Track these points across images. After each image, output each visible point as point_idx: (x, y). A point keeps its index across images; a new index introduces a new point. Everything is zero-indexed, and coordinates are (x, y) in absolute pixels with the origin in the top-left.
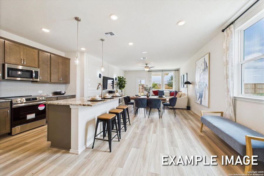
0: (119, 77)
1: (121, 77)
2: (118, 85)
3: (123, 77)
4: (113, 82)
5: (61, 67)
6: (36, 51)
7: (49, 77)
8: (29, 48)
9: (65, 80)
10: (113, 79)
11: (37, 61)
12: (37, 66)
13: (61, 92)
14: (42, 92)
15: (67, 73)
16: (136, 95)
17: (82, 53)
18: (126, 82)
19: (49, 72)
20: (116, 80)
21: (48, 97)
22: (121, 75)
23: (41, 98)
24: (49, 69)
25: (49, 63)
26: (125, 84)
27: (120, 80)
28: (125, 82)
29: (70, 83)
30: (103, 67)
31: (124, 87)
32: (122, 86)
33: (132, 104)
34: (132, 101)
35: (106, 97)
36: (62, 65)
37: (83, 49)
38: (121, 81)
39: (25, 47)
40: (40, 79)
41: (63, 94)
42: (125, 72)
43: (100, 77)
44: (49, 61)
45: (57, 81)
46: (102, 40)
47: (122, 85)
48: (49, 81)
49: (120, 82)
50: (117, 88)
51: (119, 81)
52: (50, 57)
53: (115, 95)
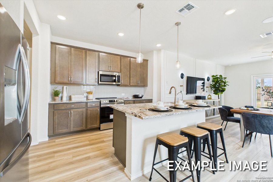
0: (213, 76)
1: (218, 76)
2: (212, 88)
3: (221, 76)
4: (203, 83)
5: (139, 69)
6: (119, 57)
7: (129, 80)
8: (114, 56)
9: (143, 82)
10: (203, 79)
11: (119, 66)
12: (119, 71)
13: (138, 95)
14: (124, 95)
15: (145, 75)
16: (246, 107)
17: (159, 50)
18: (227, 83)
19: (129, 76)
20: (208, 80)
21: (128, 100)
22: (218, 74)
23: (120, 101)
24: (128, 73)
25: (128, 67)
26: (225, 86)
27: (216, 80)
28: (225, 83)
29: (147, 86)
30: (178, 62)
31: (223, 91)
32: (219, 90)
33: (238, 121)
34: (236, 116)
35: (177, 105)
36: (140, 68)
37: (159, 45)
38: (217, 82)
39: (111, 55)
40: (121, 83)
41: (141, 97)
42: (227, 67)
43: (182, 77)
44: (129, 65)
45: (136, 84)
46: (177, 24)
47: (220, 88)
48: (129, 84)
49: (216, 84)
50: (211, 93)
51: (213, 81)
52: (129, 60)
53: (197, 104)
